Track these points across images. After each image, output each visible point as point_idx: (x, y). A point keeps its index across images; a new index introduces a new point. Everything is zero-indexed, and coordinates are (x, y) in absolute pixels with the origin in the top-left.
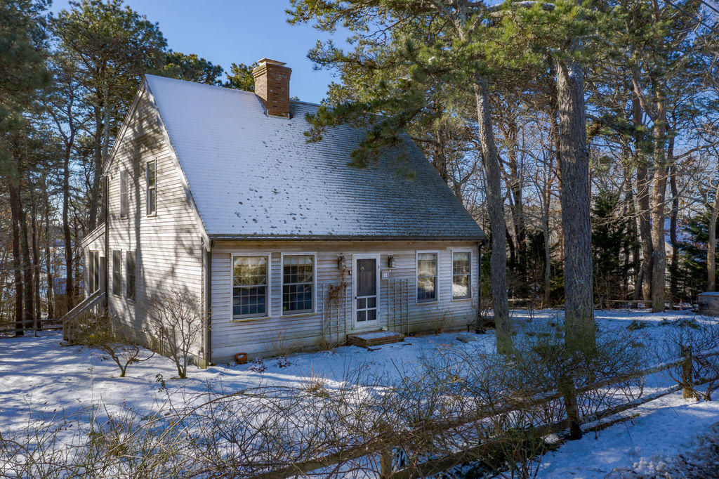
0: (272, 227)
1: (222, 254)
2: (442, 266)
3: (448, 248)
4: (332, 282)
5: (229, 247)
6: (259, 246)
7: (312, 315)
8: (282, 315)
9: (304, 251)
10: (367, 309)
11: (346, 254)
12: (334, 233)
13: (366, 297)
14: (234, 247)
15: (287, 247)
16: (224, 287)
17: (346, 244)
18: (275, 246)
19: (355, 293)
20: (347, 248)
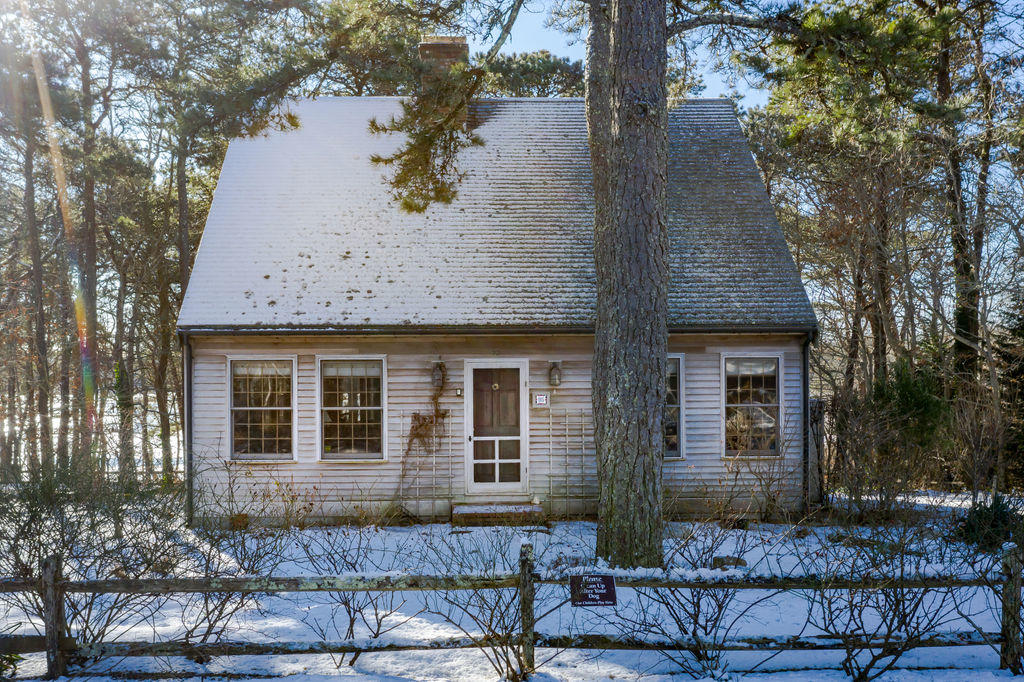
0: (298, 314)
1: (211, 355)
2: (691, 385)
3: (709, 349)
4: (416, 408)
5: (223, 346)
6: (276, 344)
7: (380, 464)
8: (318, 458)
9: (361, 352)
10: (497, 461)
11: (450, 359)
12: (414, 322)
13: (497, 439)
14: (233, 346)
15: (327, 345)
16: (216, 407)
17: (449, 340)
18: (305, 345)
19: (469, 429)
20: (453, 347)
